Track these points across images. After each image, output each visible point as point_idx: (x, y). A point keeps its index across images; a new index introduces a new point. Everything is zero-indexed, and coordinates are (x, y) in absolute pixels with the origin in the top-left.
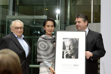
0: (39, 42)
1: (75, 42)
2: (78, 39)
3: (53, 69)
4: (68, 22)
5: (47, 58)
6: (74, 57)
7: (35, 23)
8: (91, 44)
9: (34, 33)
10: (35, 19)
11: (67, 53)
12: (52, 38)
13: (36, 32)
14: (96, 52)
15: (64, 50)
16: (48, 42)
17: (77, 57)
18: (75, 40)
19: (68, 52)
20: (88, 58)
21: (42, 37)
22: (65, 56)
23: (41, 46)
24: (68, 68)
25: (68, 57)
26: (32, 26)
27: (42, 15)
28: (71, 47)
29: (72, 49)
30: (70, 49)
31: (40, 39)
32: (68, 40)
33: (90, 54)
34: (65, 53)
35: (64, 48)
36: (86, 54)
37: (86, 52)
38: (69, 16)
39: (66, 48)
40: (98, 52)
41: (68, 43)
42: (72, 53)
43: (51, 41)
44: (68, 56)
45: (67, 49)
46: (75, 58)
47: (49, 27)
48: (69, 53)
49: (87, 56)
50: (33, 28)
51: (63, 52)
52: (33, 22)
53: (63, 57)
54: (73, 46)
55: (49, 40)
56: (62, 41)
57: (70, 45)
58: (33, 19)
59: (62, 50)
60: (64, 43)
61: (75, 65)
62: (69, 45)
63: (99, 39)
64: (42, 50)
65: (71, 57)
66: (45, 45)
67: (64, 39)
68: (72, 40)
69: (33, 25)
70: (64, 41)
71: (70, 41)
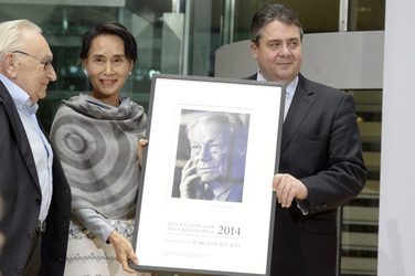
0: (58, 126)
1: (232, 129)
2: (248, 116)
4: (229, 25)
6: (226, 195)
7: (65, 24)
8: (313, 140)
10: (68, 7)
11: (194, 177)
12: (120, 111)
15: (181, 163)
16: (99, 129)
17: (237, 196)
19: (200, 172)
20: (287, 204)
22: (183, 187)
23: (66, 144)
24: (194, 243)
25: (198, 193)
26: (53, 41)
28: (213, 149)
30: (207, 158)
31: (64, 111)
32: (203, 118)
33: (295, 187)
34: (184, 173)
35: (184, 152)
36: (276, 185)
37: (279, 175)
39: (194, 151)
41: (201, 133)
43: (114, 126)
44: (198, 190)
45: (197, 158)
46: (227, 200)
47: (105, 61)
48: (204, 178)
51: (178, 171)
52: (55, 22)
53: (176, 193)
54: (221, 146)
55: (103, 118)
56: (178, 120)
57: (211, 141)
58: (59, 8)
59: (172, 162)
60: (183, 129)
61: (225, 230)
62: (206, 139)
65: (209, 196)
66: (85, 141)
67: (184, 112)
69: (59, 34)
70: (184, 122)
71: (213, 126)
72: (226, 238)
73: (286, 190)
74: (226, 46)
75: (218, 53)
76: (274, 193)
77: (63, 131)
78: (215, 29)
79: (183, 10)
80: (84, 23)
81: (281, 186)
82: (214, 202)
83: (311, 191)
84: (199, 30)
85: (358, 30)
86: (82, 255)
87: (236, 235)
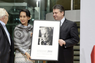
1: (50, 30)
2: (53, 28)
6: (49, 44)
7: (15, 10)
9: (14, 20)
10: (15, 6)
11: (42, 40)
12: (28, 27)
15: (40, 38)
17: (51, 44)
18: (50, 29)
19: (44, 40)
21: (18, 26)
22: (40, 43)
23: (17, 35)
24: (43, 54)
25: (43, 44)
26: (12, 13)
27: (23, 2)
28: (46, 35)
29: (47, 36)
30: (45, 37)
32: (44, 28)
34: (40, 40)
35: (40, 36)
36: (59, 41)
37: (60, 40)
39: (42, 35)
41: (44, 31)
42: (47, 40)
44: (43, 43)
45: (43, 37)
46: (49, 45)
49: (60, 43)
50: (13, 15)
51: (39, 39)
53: (39, 44)
54: (48, 34)
57: (46, 33)
58: (13, 7)
59: (38, 38)
60: (40, 31)
61: (49, 51)
62: (45, 33)
64: (18, 38)
65: (45, 44)
67: (40, 27)
68: (48, 28)
69: (14, 12)
70: (40, 29)
71: (46, 30)
72: (49, 53)
73: (61, 43)
74: (48, 14)
75: (46, 15)
77: (16, 32)
78: (46, 10)
79: (39, 6)
80: (19, 10)
82: (46, 45)
84: (42, 10)
85: (75, 10)
86: (21, 57)
87: (51, 52)
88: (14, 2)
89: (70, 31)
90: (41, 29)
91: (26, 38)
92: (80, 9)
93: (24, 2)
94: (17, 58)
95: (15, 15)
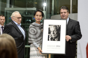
0: (30, 28)
1: (58, 28)
2: (60, 26)
3: (41, 49)
4: (53, 13)
5: (36, 40)
6: (57, 40)
7: (27, 13)
9: (26, 21)
10: (27, 10)
11: (51, 37)
13: (28, 20)
14: (74, 36)
15: (49, 34)
16: (37, 28)
18: (58, 26)
19: (52, 36)
20: (68, 41)
21: (32, 24)
24: (52, 48)
25: (52, 40)
26: (25, 16)
28: (55, 32)
30: (54, 33)
31: (31, 26)
32: (53, 26)
33: (69, 37)
34: (50, 36)
37: (66, 36)
38: (53, 8)
39: (51, 32)
40: (76, 36)
41: (52, 29)
42: (55, 37)
43: (39, 28)
44: (52, 39)
45: (52, 33)
46: (58, 41)
48: (53, 37)
49: (67, 39)
50: (25, 17)
52: (25, 13)
53: (48, 40)
54: (56, 31)
55: (38, 26)
56: (48, 27)
57: (54, 30)
58: (26, 11)
59: (47, 34)
61: (57, 46)
63: (77, 26)
65: (54, 40)
66: (34, 31)
67: (49, 25)
69: (26, 15)
72: (58, 48)
75: (51, 17)
76: (66, 39)
77: (30, 29)
78: (51, 14)
79: (45, 10)
80: (29, 13)
81: (67, 38)
82: (55, 41)
83: (72, 38)
84: (48, 14)
86: (34, 50)
87: (59, 47)
88: (26, 7)
89: (75, 28)
90: (50, 27)
91: (39, 34)
92: (77, 13)
93: (34, 7)
94: (31, 51)
95: (27, 17)
